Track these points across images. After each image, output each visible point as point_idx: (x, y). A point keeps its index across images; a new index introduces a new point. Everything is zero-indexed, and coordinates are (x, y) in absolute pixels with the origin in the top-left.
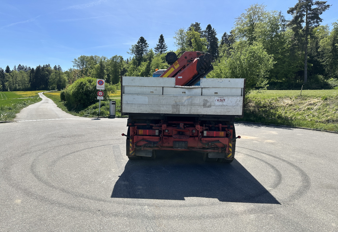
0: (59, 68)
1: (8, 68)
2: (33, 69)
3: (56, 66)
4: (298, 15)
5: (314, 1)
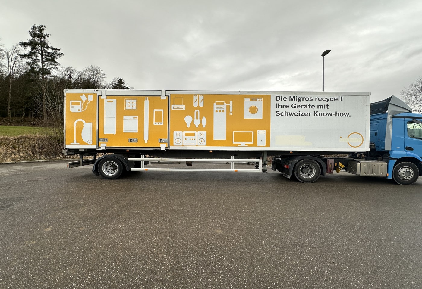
4: (33, 51)
5: (49, 46)
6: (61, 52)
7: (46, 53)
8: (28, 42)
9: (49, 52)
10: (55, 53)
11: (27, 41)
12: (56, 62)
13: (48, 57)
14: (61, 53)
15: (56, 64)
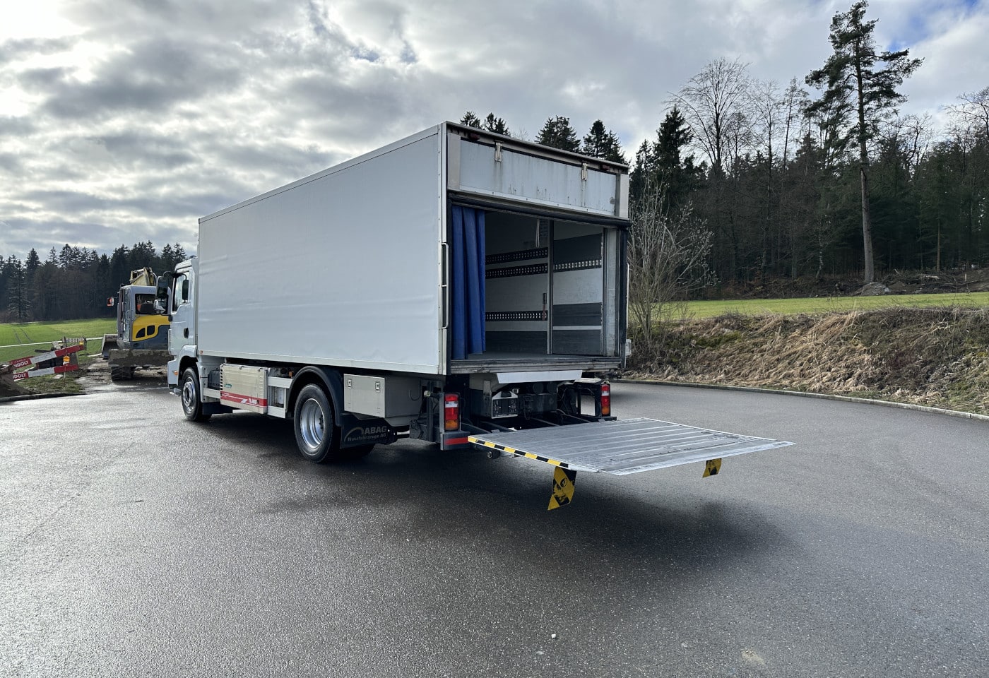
0: (178, 251)
1: (33, 255)
2: (104, 257)
3: (168, 246)
4: (834, 88)
5: (878, 53)
6: (911, 57)
7: (869, 79)
8: (825, 68)
9: (877, 72)
10: (895, 68)
11: (821, 67)
12: (898, 96)
13: (876, 89)
14: (911, 62)
15: (894, 101)
